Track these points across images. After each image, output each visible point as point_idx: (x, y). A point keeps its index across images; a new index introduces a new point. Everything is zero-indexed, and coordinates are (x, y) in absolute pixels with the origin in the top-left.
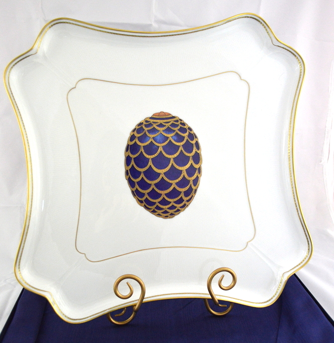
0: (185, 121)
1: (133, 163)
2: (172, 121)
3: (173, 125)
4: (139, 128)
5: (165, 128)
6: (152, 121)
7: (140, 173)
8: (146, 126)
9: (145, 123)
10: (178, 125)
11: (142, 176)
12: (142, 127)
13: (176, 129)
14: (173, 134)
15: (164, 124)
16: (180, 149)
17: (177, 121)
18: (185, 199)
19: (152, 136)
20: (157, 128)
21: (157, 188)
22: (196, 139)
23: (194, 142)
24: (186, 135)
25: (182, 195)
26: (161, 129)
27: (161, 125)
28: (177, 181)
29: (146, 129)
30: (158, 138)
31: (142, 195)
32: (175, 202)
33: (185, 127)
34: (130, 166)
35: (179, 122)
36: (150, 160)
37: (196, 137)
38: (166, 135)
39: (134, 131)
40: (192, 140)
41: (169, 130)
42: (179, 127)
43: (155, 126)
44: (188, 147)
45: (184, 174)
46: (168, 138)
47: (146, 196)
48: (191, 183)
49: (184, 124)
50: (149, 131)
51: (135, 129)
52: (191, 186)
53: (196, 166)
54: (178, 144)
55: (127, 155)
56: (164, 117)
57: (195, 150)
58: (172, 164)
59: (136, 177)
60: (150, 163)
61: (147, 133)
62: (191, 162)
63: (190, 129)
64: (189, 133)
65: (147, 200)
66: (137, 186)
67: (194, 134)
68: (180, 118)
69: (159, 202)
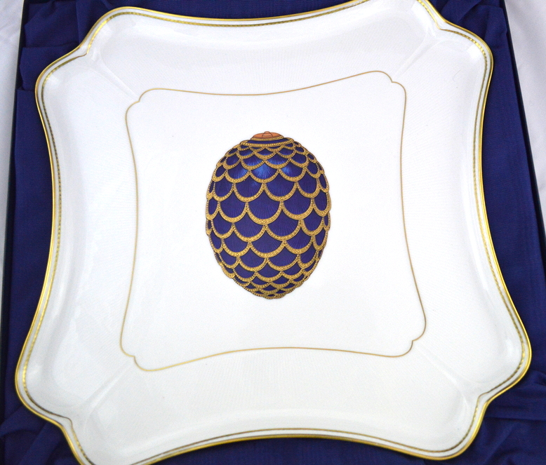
0: (304, 144)
1: (219, 209)
2: (282, 145)
3: (285, 151)
4: (231, 157)
5: (270, 156)
6: (251, 145)
7: (230, 224)
8: (242, 153)
9: (240, 149)
10: (292, 151)
11: (233, 229)
12: (235, 155)
13: (289, 157)
14: (284, 165)
15: (271, 150)
16: (295, 187)
17: (291, 145)
18: (303, 266)
19: (250, 168)
20: (259, 156)
21: (257, 249)
22: (321, 172)
23: (317, 176)
24: (304, 165)
25: (298, 260)
26: (265, 158)
27: (265, 152)
28: (290, 236)
29: (242, 158)
30: (261, 171)
31: (232, 260)
32: (286, 272)
33: (304, 153)
34: (214, 215)
35: (294, 146)
36: (247, 205)
37: (321, 168)
38: (273, 166)
39: (222, 161)
40: (315, 172)
41: (277, 159)
42: (293, 154)
43: (255, 152)
44: (308, 184)
45: (302, 225)
46: (275, 170)
47: (239, 262)
48: (313, 240)
49: (301, 149)
50: (246, 161)
51: (225, 158)
52: (312, 244)
53: (322, 213)
54: (291, 179)
55: (211, 197)
56: (271, 139)
57: (319, 187)
58: (282, 210)
59: (223, 232)
60: (247, 210)
61: (243, 164)
62: (313, 206)
63: (311, 156)
64: (310, 162)
65: (239, 269)
66: (224, 246)
67: (318, 164)
68: (295, 140)
69: (259, 272)
